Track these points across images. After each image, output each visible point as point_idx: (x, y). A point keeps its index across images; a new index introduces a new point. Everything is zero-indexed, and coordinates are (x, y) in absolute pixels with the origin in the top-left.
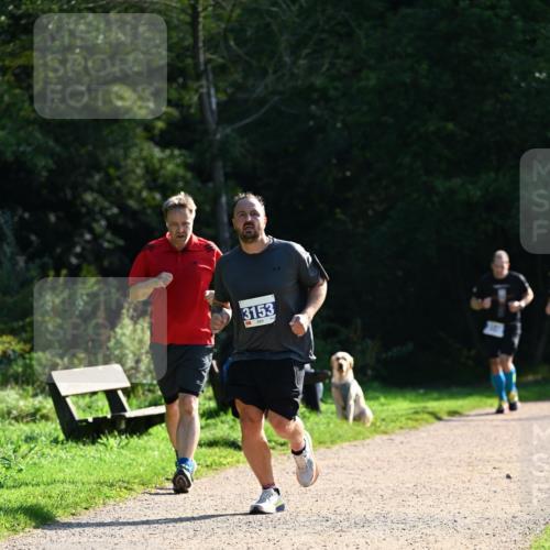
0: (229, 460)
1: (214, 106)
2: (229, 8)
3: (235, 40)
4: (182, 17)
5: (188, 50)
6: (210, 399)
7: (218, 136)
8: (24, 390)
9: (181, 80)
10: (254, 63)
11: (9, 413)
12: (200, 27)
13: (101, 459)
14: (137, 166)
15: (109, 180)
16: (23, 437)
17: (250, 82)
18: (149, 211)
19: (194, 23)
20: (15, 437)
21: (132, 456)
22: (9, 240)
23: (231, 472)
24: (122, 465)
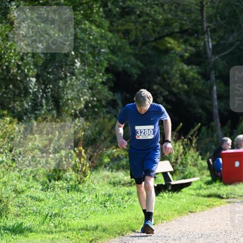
0: (217, 203)
1: (211, 47)
2: (217, 3)
3: (220, 17)
4: (197, 7)
5: (199, 22)
6: (208, 176)
7: (212, 60)
8: (127, 172)
9: (196, 35)
10: (228, 27)
11: (120, 182)
12: (205, 11)
13: (160, 203)
14: (177, 73)
15: (164, 79)
16: (126, 193)
17: (227, 35)
18: (182, 93)
19: (202, 10)
20: (122, 193)
21: (174, 201)
22: (120, 106)
23: (217, 208)
24: (170, 205)
